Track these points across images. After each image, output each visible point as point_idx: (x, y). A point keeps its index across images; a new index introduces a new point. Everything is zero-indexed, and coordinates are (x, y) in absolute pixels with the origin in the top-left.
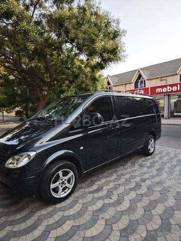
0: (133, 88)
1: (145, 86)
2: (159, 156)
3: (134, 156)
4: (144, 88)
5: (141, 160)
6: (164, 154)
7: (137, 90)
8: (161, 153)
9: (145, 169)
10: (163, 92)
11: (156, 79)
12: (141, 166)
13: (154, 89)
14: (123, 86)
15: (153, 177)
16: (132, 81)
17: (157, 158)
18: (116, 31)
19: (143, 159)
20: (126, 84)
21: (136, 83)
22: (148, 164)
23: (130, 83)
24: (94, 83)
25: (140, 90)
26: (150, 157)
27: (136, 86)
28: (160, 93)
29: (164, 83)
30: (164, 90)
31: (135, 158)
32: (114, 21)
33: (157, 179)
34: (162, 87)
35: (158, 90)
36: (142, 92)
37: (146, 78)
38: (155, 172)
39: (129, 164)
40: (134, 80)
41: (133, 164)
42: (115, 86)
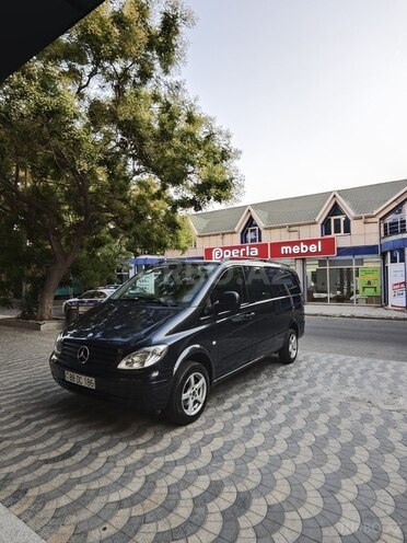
0: (239, 244)
1: (260, 240)
2: (305, 363)
3: (267, 365)
4: (258, 243)
5: (280, 370)
6: (311, 360)
7: (245, 247)
8: (306, 359)
9: (290, 381)
10: (293, 254)
11: (280, 228)
12: (283, 377)
13: (276, 247)
14: (219, 237)
15: (305, 389)
16: (236, 229)
17: (303, 366)
18: (224, 151)
19: (283, 368)
20: (223, 234)
21: (244, 234)
22: (293, 375)
23: (232, 233)
24: (173, 232)
25: (251, 246)
26: (291, 365)
27: (244, 239)
28: (288, 255)
29: (294, 237)
30: (296, 249)
31: (270, 366)
32: (221, 133)
33: (311, 391)
34: (292, 244)
35: (285, 249)
36: (256, 251)
37: (263, 225)
38: (305, 384)
39: (263, 376)
40: (239, 227)
41: (270, 376)
42: (203, 236)
